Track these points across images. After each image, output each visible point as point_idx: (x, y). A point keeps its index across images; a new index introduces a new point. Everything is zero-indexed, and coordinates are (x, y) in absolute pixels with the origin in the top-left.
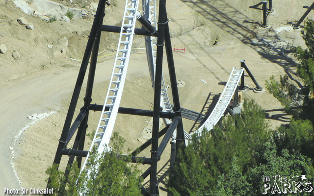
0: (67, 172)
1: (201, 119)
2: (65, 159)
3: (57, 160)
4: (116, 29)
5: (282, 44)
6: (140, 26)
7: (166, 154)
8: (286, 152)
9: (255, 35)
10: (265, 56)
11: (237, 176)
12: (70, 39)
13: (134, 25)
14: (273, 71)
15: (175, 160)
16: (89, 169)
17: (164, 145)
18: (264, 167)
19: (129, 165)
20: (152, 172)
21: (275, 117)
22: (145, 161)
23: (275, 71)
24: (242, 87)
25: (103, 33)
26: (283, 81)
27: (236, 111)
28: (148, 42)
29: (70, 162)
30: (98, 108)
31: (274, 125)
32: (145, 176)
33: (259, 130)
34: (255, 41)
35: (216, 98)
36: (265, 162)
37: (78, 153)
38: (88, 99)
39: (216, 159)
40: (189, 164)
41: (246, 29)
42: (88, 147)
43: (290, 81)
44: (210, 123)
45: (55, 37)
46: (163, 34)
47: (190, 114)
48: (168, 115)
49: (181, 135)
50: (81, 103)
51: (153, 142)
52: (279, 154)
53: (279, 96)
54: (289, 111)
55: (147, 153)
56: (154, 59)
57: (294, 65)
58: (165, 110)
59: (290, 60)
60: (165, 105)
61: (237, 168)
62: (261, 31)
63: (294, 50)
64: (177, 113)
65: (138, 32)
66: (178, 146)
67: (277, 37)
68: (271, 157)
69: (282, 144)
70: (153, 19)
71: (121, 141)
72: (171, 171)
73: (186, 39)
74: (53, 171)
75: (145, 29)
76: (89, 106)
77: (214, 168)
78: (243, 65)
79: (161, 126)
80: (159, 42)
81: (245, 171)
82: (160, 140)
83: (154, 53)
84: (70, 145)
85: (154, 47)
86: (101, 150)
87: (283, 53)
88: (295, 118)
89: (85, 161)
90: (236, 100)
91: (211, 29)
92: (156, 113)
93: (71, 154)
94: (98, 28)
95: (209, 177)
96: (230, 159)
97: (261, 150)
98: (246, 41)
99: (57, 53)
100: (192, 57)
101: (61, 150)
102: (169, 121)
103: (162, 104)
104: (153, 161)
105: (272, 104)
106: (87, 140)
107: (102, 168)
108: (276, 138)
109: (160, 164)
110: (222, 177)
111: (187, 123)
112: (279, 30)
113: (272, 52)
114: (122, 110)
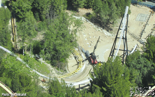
0: (111, 58)
1: (131, 52)
2: (111, 56)
3: (109, 56)
4: (119, 38)
5: (143, 41)
6: (122, 38)
7: (125, 57)
8: (143, 57)
9: (139, 40)
10: (140, 43)
11: (135, 60)
12: (112, 39)
13: (122, 37)
14: (141, 45)
15: (126, 57)
16: (114, 58)
17: (125, 55)
18: (139, 59)
19: (120, 58)
20: (123, 59)
21: (141, 52)
22: (122, 57)
23: (142, 45)
24: (137, 47)
25: (117, 38)
26: (143, 47)
27: (136, 51)
28: (124, 40)
29: (111, 57)
30: (116, 49)
31: (141, 53)
32: (122, 59)
33: (139, 54)
34: (139, 41)
35: (133, 49)
36: (140, 58)
37: (113, 55)
38: (114, 48)
39: (132, 58)
40: (129, 58)
41: (138, 39)
42: (114, 55)
43: (144, 47)
44: (132, 52)
45: (110, 39)
46: (126, 39)
47: (129, 51)
48: (126, 51)
49: (128, 54)
50: (113, 48)
51: (123, 55)
52: (142, 57)
53: (142, 49)
54: (143, 51)
55: (122, 56)
56: (124, 43)
57: (145, 45)
58: (125, 50)
59: (144, 44)
60: (126, 49)
61: (135, 59)
62: (140, 39)
63: (145, 42)
64: (127, 51)
65: (122, 39)
66: (127, 55)
67: (142, 40)
68: (141, 58)
69: (142, 56)
70: (124, 37)
71: (119, 54)
72: (126, 59)
73: (129, 40)
74: (109, 58)
75: (123, 38)
76: (114, 49)
77: (132, 59)
78: (137, 44)
79: (125, 52)
80: (125, 40)
81: (137, 60)
82: (125, 54)
83: (124, 42)
84: (111, 54)
85: (124, 41)
86: (116, 55)
87: (143, 43)
88: (144, 52)
89: (113, 57)
90: (136, 49)
91: (133, 39)
92: (124, 50)
93: (112, 56)
94: (116, 38)
95: (131, 60)
96: (135, 58)
97: (139, 57)
98: (138, 41)
99: (110, 41)
100: (130, 43)
101: (110, 55)
102: (126, 52)
103: (125, 49)
104: (123, 57)
105: (141, 50)
106: (114, 54)
107: (116, 58)
108: (141, 55)
109: (124, 58)
110: (133, 60)
111: (129, 52)
112: (143, 39)
113: (141, 42)
114: (119, 50)
